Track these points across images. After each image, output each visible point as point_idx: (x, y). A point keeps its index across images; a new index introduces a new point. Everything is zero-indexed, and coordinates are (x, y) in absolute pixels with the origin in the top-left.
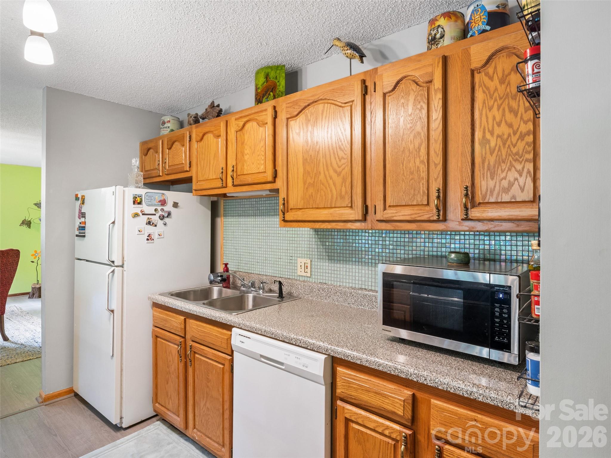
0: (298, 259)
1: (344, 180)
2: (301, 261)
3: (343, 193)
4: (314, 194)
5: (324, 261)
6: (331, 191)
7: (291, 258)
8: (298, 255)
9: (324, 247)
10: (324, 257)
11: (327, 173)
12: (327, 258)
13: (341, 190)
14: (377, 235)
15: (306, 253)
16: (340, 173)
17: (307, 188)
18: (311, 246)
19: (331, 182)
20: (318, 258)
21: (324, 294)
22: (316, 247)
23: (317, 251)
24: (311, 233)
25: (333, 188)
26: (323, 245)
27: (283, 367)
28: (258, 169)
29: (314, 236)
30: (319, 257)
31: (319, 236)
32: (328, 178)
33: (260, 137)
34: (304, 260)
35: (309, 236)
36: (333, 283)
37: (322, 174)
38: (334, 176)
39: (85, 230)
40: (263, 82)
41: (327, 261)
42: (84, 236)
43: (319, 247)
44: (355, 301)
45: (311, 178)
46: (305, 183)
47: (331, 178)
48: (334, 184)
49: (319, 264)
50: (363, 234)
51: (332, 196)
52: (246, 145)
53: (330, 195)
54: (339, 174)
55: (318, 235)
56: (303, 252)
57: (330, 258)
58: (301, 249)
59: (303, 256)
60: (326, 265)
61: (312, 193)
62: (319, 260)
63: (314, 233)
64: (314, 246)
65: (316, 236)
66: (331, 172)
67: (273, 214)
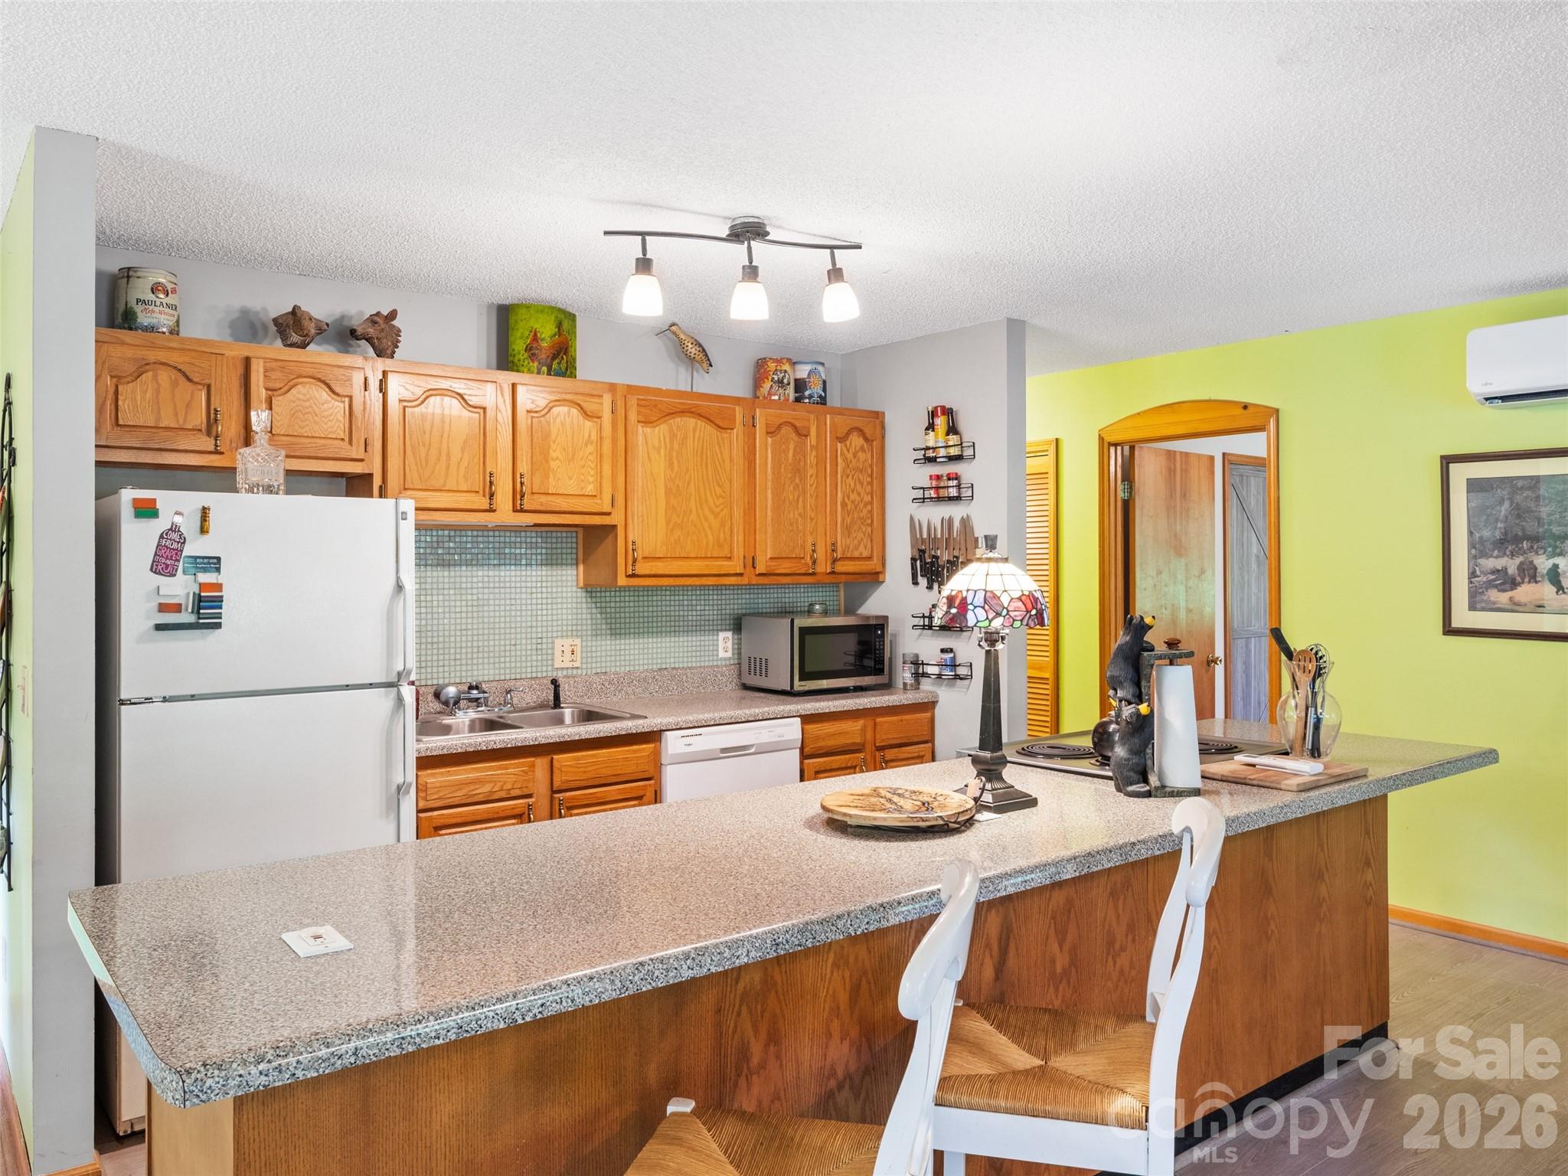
0: (556, 640)
1: (723, 525)
2: (563, 644)
3: (722, 540)
4: (682, 538)
5: (604, 638)
6: (706, 536)
7: (539, 641)
8: (555, 635)
9: (604, 616)
10: (604, 632)
11: (700, 512)
12: (608, 632)
13: (719, 536)
14: (681, 593)
15: (570, 628)
16: (719, 513)
17: (672, 530)
18: (579, 617)
19: (706, 525)
20: (592, 635)
21: (612, 689)
22: (589, 616)
23: (592, 624)
24: (579, 594)
25: (709, 532)
26: (601, 613)
27: (752, 750)
28: (582, 489)
29: (584, 600)
30: (594, 633)
31: (594, 600)
32: (703, 520)
33: (586, 436)
34: (567, 642)
35: (574, 600)
36: (618, 669)
37: (694, 511)
38: (711, 517)
39: (220, 607)
40: (553, 332)
41: (609, 637)
42: (218, 626)
43: (594, 616)
44: (660, 687)
45: (678, 516)
46: (668, 522)
47: (706, 519)
48: (711, 528)
49: (594, 643)
50: (663, 593)
51: (707, 543)
52: (554, 442)
53: (705, 542)
54: (716, 516)
55: (591, 597)
56: (565, 628)
57: (613, 632)
58: (560, 623)
59: (565, 634)
60: (607, 644)
61: (679, 537)
62: (594, 638)
63: (584, 594)
64: (584, 616)
65: (589, 600)
66: (707, 512)
67: (496, 562)
